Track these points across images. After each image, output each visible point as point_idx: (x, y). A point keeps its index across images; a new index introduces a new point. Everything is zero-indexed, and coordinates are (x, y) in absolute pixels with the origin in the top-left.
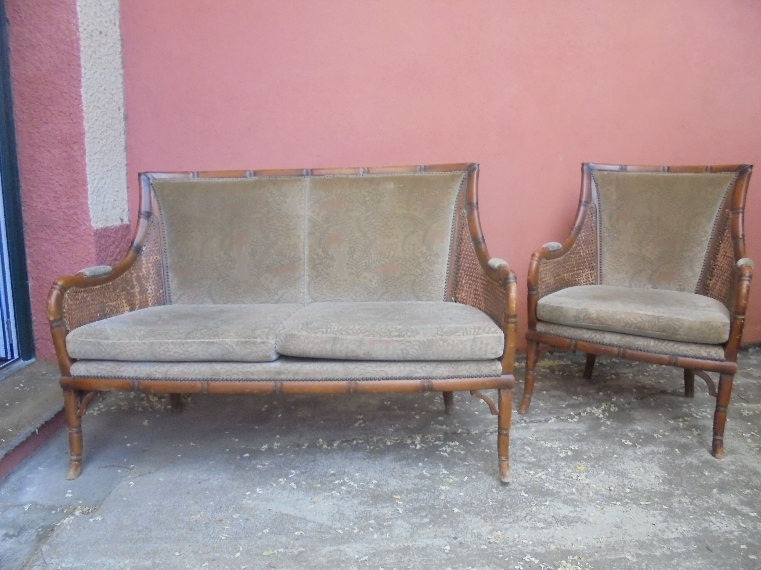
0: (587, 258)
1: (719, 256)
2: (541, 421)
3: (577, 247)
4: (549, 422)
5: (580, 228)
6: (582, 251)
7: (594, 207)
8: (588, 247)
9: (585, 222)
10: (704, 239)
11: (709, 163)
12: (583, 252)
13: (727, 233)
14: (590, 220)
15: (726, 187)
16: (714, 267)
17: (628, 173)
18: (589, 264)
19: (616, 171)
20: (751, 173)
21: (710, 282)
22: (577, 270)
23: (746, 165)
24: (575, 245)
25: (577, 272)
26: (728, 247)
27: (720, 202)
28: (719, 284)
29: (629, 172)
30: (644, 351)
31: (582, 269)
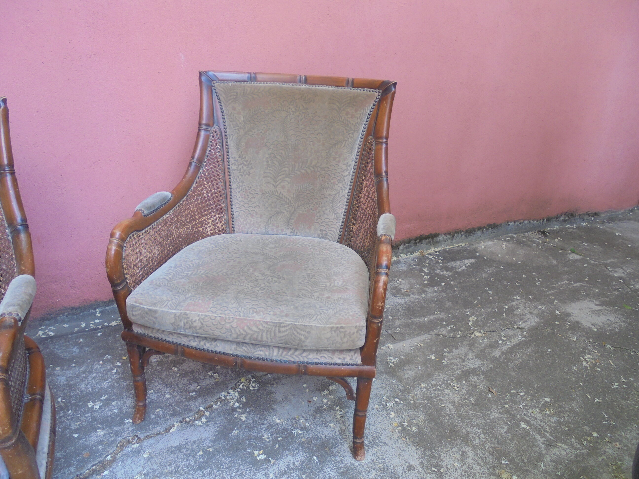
0: (213, 198)
1: (362, 195)
2: (159, 434)
3: (197, 187)
4: (171, 431)
5: (200, 161)
6: (205, 192)
7: (218, 131)
8: (213, 185)
9: (208, 152)
10: (347, 173)
11: (351, 75)
12: (207, 192)
13: (370, 168)
14: (214, 149)
15: (369, 108)
16: (357, 209)
17: (258, 84)
18: (216, 206)
19: (244, 81)
20: (394, 93)
21: (353, 226)
22: (200, 218)
23: (388, 82)
24: (194, 186)
25: (200, 220)
26: (371, 186)
27: (362, 128)
28: (362, 231)
29: (260, 82)
30: (267, 361)
31: (206, 215)
